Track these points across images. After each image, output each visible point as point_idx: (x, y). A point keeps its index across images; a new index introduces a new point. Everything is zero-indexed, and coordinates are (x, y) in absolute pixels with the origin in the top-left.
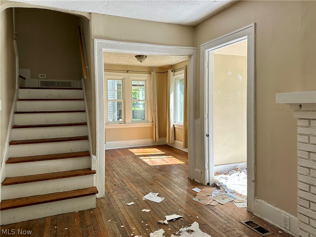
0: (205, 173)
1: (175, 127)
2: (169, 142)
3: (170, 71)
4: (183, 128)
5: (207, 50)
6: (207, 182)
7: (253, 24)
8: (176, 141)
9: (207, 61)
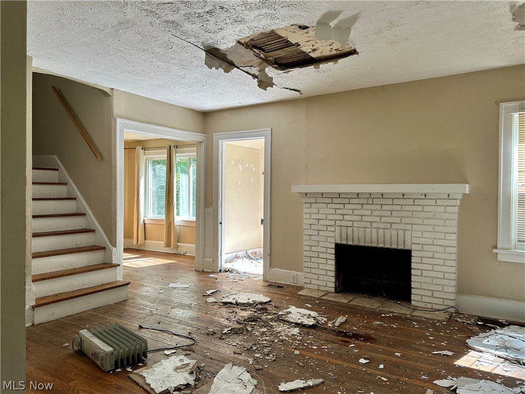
0: (217, 260)
1: (146, 222)
2: (138, 243)
3: (139, 148)
4: (164, 223)
5: (221, 141)
6: (220, 269)
7: (270, 129)
8: (147, 241)
9: (221, 151)
